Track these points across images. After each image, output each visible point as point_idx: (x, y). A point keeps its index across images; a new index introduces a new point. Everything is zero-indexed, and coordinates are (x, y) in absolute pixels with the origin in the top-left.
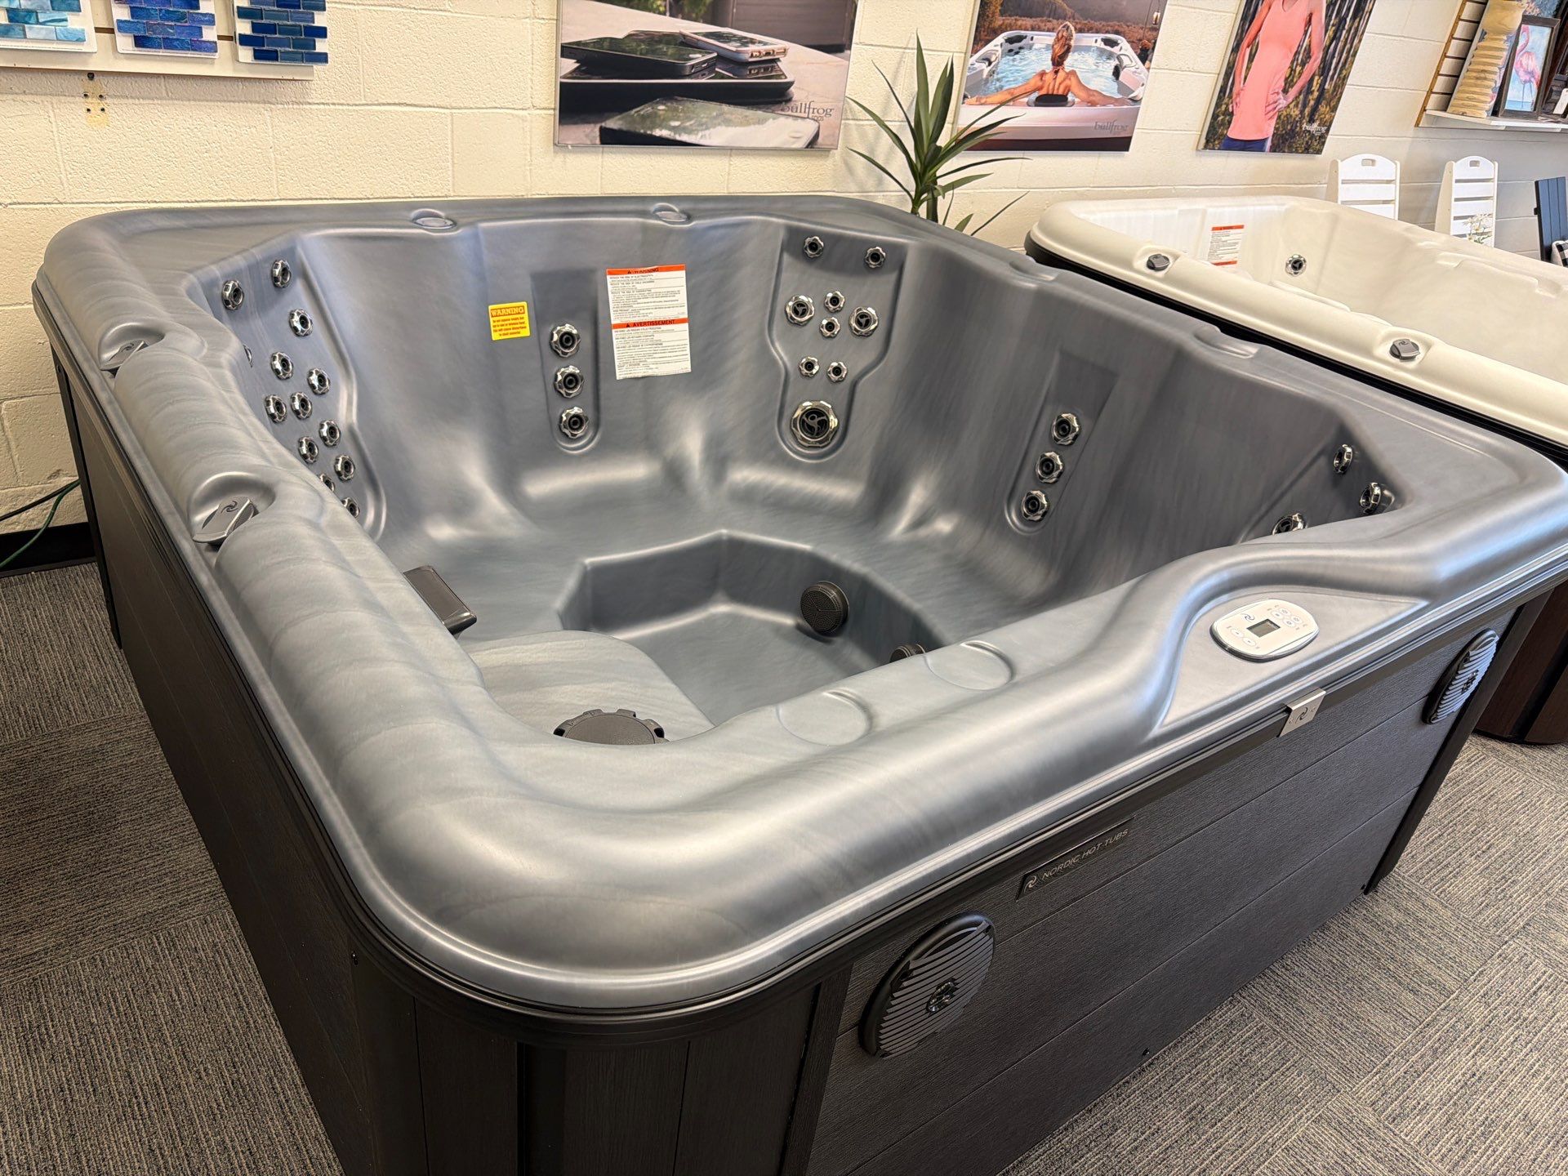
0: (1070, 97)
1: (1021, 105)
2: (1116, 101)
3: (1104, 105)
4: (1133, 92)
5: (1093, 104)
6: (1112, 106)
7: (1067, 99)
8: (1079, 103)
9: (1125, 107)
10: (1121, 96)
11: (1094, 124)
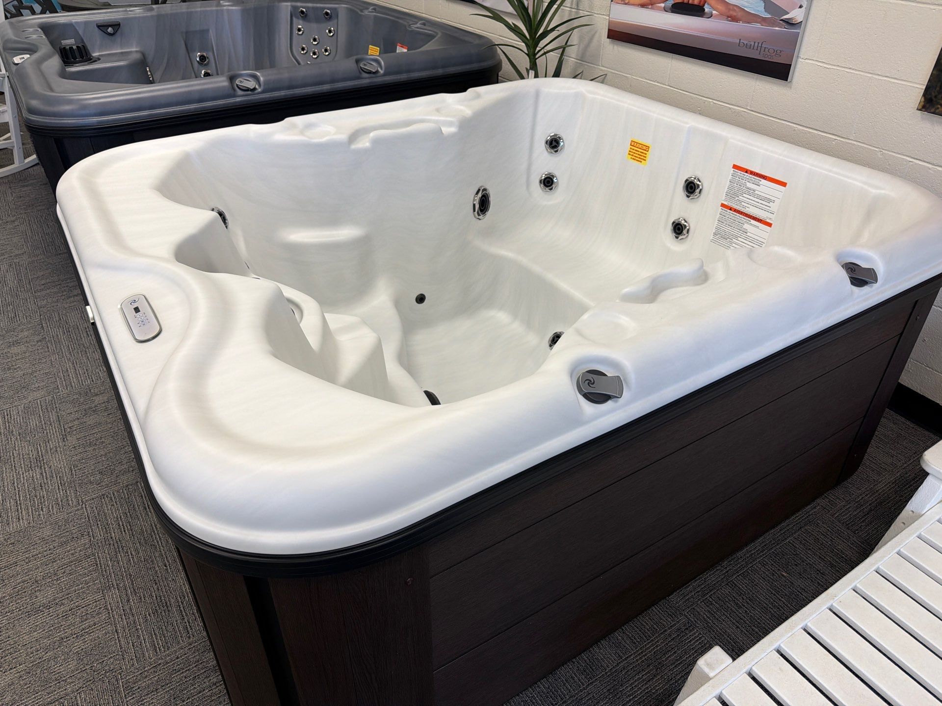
0: (707, 9)
1: (659, 9)
2: (764, 20)
3: (748, 23)
4: (788, 13)
5: (734, 19)
6: (759, 25)
7: (704, 10)
8: (717, 15)
9: (777, 28)
10: (769, 16)
11: (738, 41)
